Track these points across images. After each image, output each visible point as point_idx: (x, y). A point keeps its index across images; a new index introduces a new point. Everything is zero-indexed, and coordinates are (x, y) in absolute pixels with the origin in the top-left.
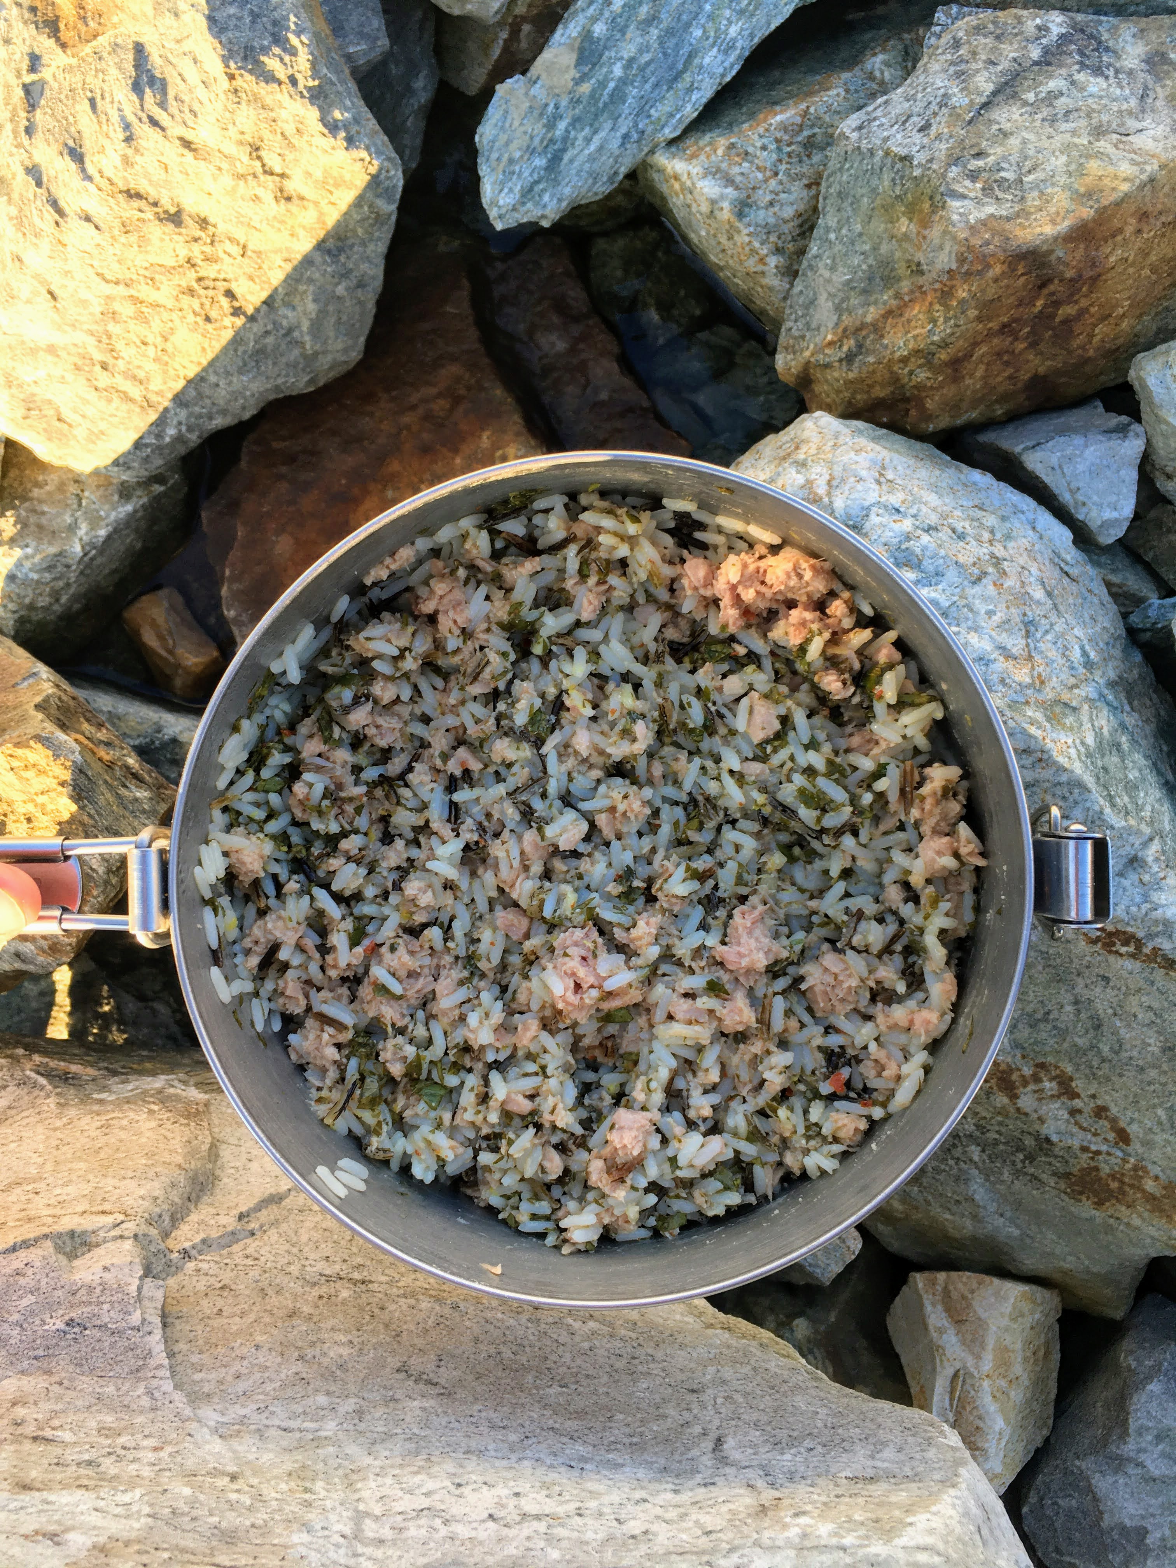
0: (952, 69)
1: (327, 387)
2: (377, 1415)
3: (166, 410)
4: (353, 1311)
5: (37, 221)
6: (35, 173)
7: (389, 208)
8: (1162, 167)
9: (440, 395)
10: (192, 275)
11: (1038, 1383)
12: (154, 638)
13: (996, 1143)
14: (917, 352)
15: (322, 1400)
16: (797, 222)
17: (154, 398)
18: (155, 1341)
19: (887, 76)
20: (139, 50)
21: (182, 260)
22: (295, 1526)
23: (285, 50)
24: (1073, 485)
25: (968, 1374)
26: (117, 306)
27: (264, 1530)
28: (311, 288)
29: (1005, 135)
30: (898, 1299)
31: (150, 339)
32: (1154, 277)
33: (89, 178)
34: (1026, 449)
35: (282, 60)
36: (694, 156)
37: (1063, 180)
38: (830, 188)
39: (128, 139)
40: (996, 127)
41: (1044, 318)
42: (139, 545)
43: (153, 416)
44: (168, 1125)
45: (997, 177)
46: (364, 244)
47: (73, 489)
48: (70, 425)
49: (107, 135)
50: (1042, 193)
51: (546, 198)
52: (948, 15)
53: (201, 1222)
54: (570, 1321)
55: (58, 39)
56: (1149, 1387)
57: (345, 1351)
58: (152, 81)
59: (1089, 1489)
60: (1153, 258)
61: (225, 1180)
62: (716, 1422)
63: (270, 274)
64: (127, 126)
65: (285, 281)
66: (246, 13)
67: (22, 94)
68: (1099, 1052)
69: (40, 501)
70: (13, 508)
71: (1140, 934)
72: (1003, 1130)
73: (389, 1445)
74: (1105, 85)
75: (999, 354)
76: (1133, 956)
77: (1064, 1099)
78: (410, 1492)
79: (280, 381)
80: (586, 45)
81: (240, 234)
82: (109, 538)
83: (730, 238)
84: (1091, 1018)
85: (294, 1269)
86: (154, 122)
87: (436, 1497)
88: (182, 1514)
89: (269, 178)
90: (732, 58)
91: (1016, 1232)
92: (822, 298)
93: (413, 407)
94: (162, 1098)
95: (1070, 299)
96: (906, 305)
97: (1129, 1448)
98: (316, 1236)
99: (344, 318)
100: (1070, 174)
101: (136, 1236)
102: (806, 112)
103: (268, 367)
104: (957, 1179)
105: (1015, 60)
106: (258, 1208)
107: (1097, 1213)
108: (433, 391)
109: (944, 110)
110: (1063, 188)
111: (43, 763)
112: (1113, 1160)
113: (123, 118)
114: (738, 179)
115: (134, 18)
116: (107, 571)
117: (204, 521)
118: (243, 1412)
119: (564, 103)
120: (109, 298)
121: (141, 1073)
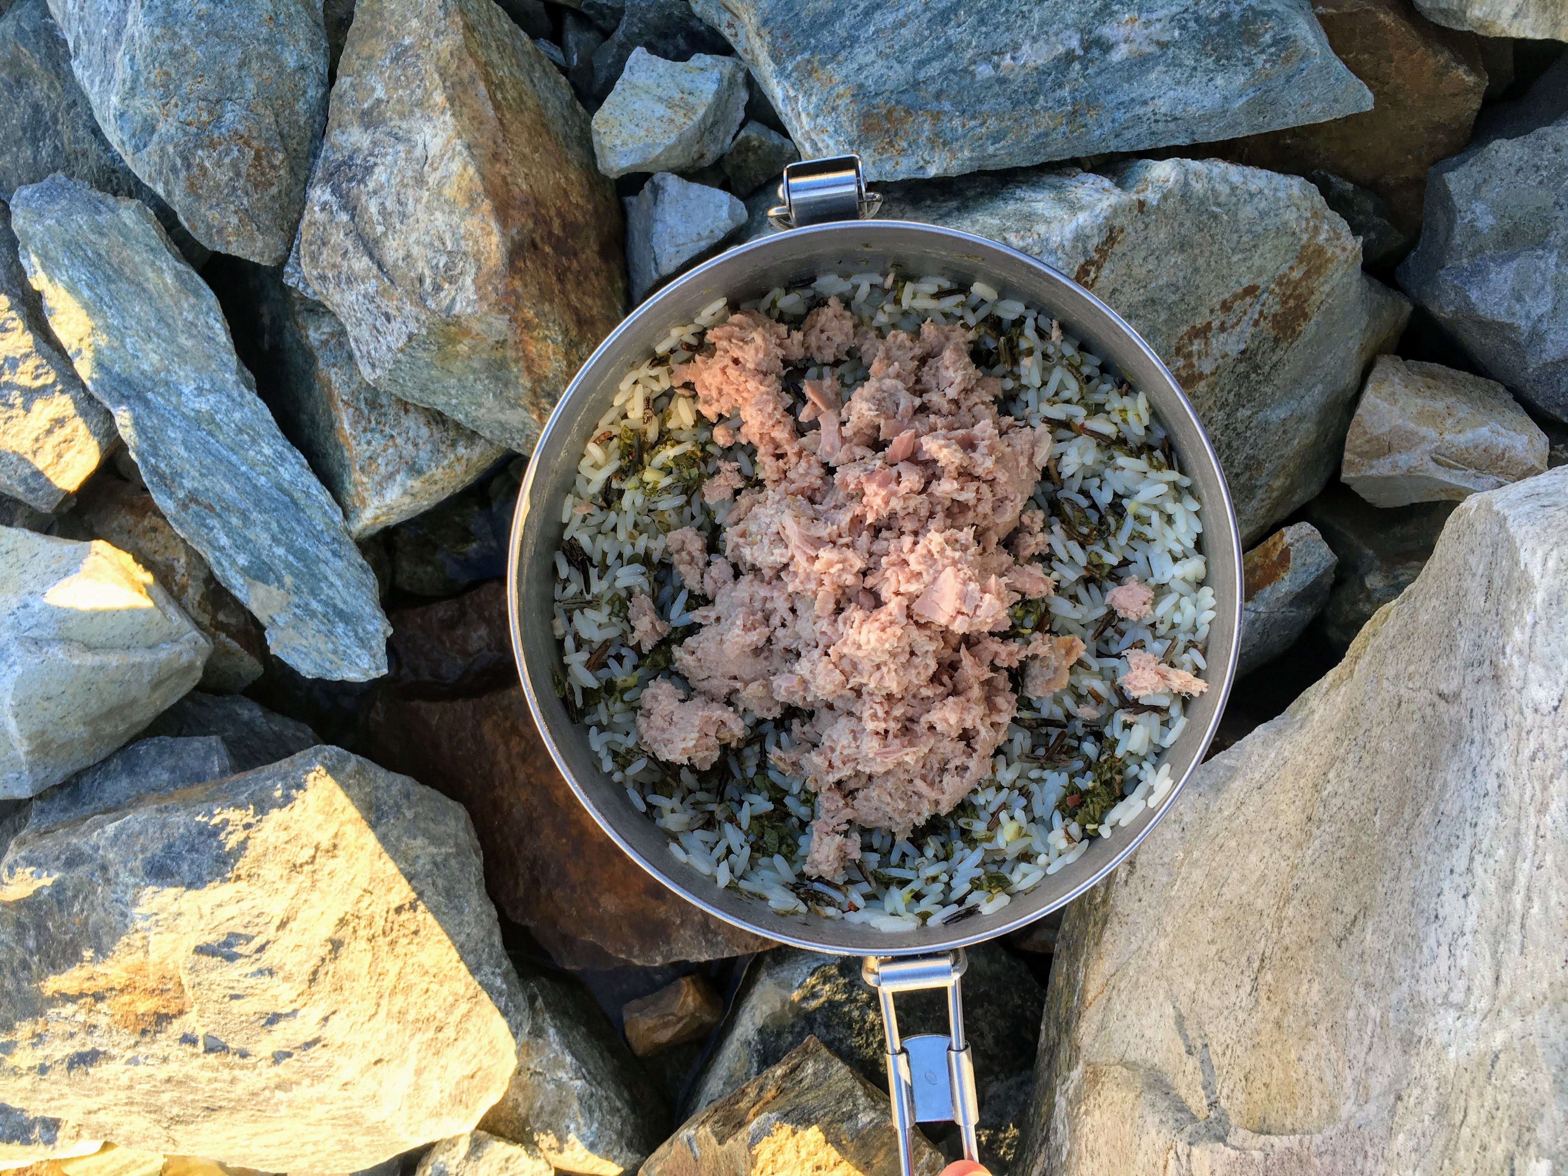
0: (343, 286)
1: (480, 838)
2: (1371, 971)
3: (480, 983)
4: (1285, 973)
5: (319, 1063)
6: (279, 1057)
7: (354, 761)
8: (460, 137)
9: (507, 744)
10: (381, 940)
11: (1455, 388)
12: (664, 1032)
13: (1238, 395)
14: (567, 354)
15: (1351, 1014)
16: (434, 427)
17: (471, 992)
18: (1280, 1142)
19: (327, 330)
20: (200, 950)
21: (369, 947)
22: (1443, 1057)
23: (223, 829)
24: (695, 237)
25: (1437, 451)
26: (395, 1009)
27: (1442, 1081)
28: (405, 839)
29: (408, 256)
30: (1363, 495)
31: (424, 986)
32: (541, 150)
33: (295, 1012)
34: (657, 270)
35: (230, 833)
36: (363, 501)
37: (455, 219)
38: (413, 394)
39: (271, 973)
40: (400, 262)
41: (559, 246)
42: (583, 1029)
43: (484, 996)
44: (1100, 1100)
45: (442, 270)
46: (377, 788)
47: (525, 1077)
48: (479, 1069)
49: (265, 991)
50: (463, 237)
51: (370, 628)
52: (292, 275)
53: (1188, 1086)
54: (1325, 793)
55: (174, 1016)
56: (1473, 299)
57: (1316, 986)
58: (228, 944)
59: (1556, 364)
60: (527, 151)
61: (1156, 1060)
62: (1426, 693)
63: (388, 873)
64: (261, 972)
65: (395, 861)
66: (189, 856)
67: (212, 1056)
68: (1174, 303)
69: (531, 1108)
70: (531, 1133)
71: (1082, 260)
72: (1228, 388)
73: (1396, 966)
74: (382, 168)
75: (579, 284)
76: (1099, 268)
77: (1209, 335)
78: (1435, 958)
79: (473, 880)
80: (252, 573)
81: (357, 893)
82: (574, 1054)
83: (436, 483)
84: (1145, 306)
85: (1241, 1016)
86: (261, 949)
87: (1442, 939)
88: (1418, 1144)
89: (317, 860)
90: (290, 456)
91: (1320, 387)
92: (501, 417)
93: (513, 769)
94: (1075, 1101)
95: (548, 223)
96: (526, 356)
97: (1524, 325)
98: (1216, 992)
99: (432, 815)
100: (451, 212)
101: (1190, 1144)
102: (346, 403)
103: (459, 889)
104: (1265, 430)
105: (346, 235)
106: (1185, 1037)
107: (1314, 319)
108: (502, 748)
109: (377, 300)
110: (462, 220)
111: (773, 1147)
112: (1270, 301)
113: (253, 975)
114: (390, 468)
115: (174, 950)
116: (601, 1063)
117: (574, 968)
118: (1350, 1081)
119: (296, 600)
120: (389, 1014)
121: (1050, 1115)
